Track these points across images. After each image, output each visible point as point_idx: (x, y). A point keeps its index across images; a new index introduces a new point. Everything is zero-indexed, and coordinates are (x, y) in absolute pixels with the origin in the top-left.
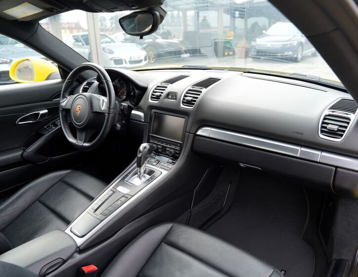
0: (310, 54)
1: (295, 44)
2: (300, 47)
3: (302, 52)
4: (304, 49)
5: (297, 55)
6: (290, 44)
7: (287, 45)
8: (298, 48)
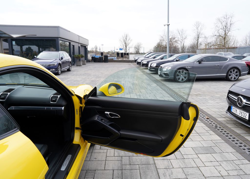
0: (66, 70)
1: (56, 65)
2: (59, 66)
3: (61, 69)
4: (62, 67)
5: (58, 71)
6: (53, 65)
7: (51, 65)
8: (58, 67)
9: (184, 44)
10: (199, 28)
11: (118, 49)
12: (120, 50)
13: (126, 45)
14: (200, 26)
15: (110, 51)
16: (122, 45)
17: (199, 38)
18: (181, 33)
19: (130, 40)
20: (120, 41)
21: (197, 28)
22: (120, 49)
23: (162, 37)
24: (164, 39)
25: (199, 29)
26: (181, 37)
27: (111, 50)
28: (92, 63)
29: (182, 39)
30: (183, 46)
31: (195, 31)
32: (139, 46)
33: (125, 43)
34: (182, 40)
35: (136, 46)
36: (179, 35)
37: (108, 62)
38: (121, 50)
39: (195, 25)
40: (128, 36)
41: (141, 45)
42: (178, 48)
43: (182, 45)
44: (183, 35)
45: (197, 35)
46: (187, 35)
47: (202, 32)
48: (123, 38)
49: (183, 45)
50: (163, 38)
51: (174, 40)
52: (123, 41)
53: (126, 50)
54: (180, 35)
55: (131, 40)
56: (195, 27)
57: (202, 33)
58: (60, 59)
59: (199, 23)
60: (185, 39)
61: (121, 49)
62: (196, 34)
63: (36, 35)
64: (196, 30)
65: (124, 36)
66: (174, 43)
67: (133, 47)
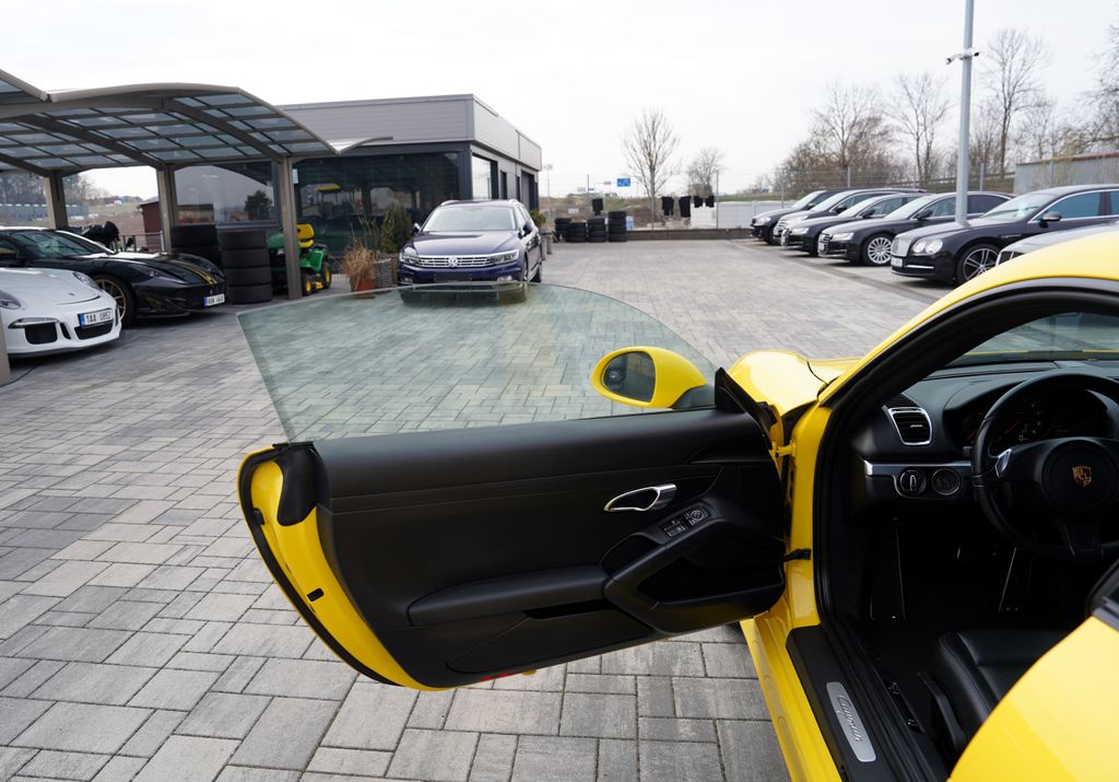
9: (933, 146)
10: (1016, 64)
11: (609, 183)
12: (619, 185)
13: (651, 161)
14: (1022, 50)
15: (576, 192)
16: (633, 164)
17: (1013, 108)
18: (916, 95)
19: (670, 140)
20: (627, 147)
21: (1004, 63)
22: (619, 180)
23: (822, 116)
24: (834, 125)
25: (1014, 68)
26: (919, 111)
27: (579, 190)
28: (559, 244)
29: (921, 119)
30: (928, 154)
31: (989, 80)
32: (708, 166)
33: (649, 154)
34: (922, 128)
35: (695, 163)
36: (905, 102)
37: (624, 240)
38: (626, 185)
39: (992, 48)
40: (662, 122)
41: (720, 157)
42: (900, 163)
43: (923, 148)
44: (930, 104)
45: (1001, 95)
46: (947, 102)
47: (1026, 80)
48: (640, 132)
49: (929, 148)
50: (827, 121)
51: (877, 130)
52: (638, 148)
53: (653, 184)
54: (915, 103)
55: (674, 140)
56: (992, 57)
57: (1030, 84)
58: (520, 234)
59: (1016, 35)
60: (940, 122)
61: (623, 182)
62: (994, 93)
63: (391, 139)
64: (999, 75)
65: (644, 126)
66: (875, 140)
67: (685, 168)
